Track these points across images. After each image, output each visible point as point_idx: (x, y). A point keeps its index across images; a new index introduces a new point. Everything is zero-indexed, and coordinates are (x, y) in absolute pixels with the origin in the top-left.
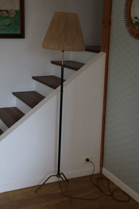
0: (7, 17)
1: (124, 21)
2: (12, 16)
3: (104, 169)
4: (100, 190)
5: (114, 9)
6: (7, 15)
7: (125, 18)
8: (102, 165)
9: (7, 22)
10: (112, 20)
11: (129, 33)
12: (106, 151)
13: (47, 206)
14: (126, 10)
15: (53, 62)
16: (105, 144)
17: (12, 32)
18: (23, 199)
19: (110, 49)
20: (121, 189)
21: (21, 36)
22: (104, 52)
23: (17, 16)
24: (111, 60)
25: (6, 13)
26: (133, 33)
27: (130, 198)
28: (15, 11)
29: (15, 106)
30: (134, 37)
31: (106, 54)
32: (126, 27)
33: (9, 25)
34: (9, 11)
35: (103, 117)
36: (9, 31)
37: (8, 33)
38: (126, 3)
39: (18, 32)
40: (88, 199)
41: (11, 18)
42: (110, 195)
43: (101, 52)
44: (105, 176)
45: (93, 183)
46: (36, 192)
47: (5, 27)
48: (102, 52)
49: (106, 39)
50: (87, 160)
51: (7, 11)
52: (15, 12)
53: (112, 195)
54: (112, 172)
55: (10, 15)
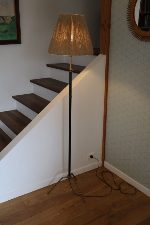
0: (3, 24)
1: (127, 23)
2: (8, 22)
3: (105, 163)
4: (107, 184)
5: (114, 11)
6: (3, 22)
7: (127, 21)
8: (103, 159)
9: (4, 28)
10: (111, 23)
11: (134, 35)
12: (107, 147)
13: (63, 209)
14: (128, 12)
15: (48, 66)
16: (107, 140)
17: (8, 38)
18: (38, 203)
19: (110, 52)
20: (125, 181)
21: (18, 41)
22: (104, 54)
23: (13, 22)
24: (111, 62)
25: (2, 20)
26: (139, 35)
27: (136, 190)
28: (11, 17)
29: (16, 109)
30: (139, 40)
31: (106, 56)
32: (130, 29)
33: (6, 31)
34: (5, 17)
35: (104, 116)
36: (6, 38)
37: (5, 39)
38: (129, 6)
39: (15, 38)
40: (99, 196)
41: (7, 24)
42: (118, 189)
43: (100, 55)
44: (107, 169)
45: (99, 178)
46: (48, 194)
47: (2, 34)
48: (102, 54)
49: (106, 42)
50: (91, 157)
51: (2, 17)
52: (11, 19)
53: (120, 189)
54: (115, 166)
55: (6, 21)
